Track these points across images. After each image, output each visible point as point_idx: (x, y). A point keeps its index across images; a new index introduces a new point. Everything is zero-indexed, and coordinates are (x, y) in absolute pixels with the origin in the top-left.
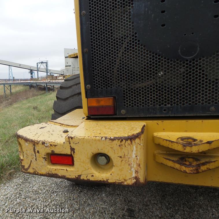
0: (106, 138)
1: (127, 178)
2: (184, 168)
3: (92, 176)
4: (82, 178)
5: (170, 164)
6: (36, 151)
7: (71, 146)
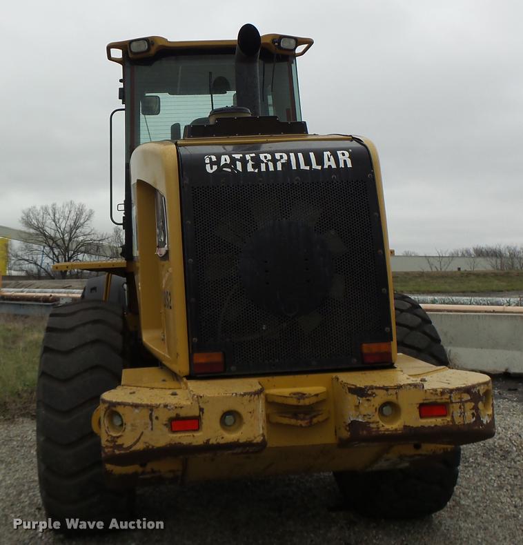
0: (236, 394)
1: (256, 435)
2: (300, 422)
3: (223, 438)
4: (210, 442)
5: (286, 421)
6: (154, 418)
7: (199, 406)
